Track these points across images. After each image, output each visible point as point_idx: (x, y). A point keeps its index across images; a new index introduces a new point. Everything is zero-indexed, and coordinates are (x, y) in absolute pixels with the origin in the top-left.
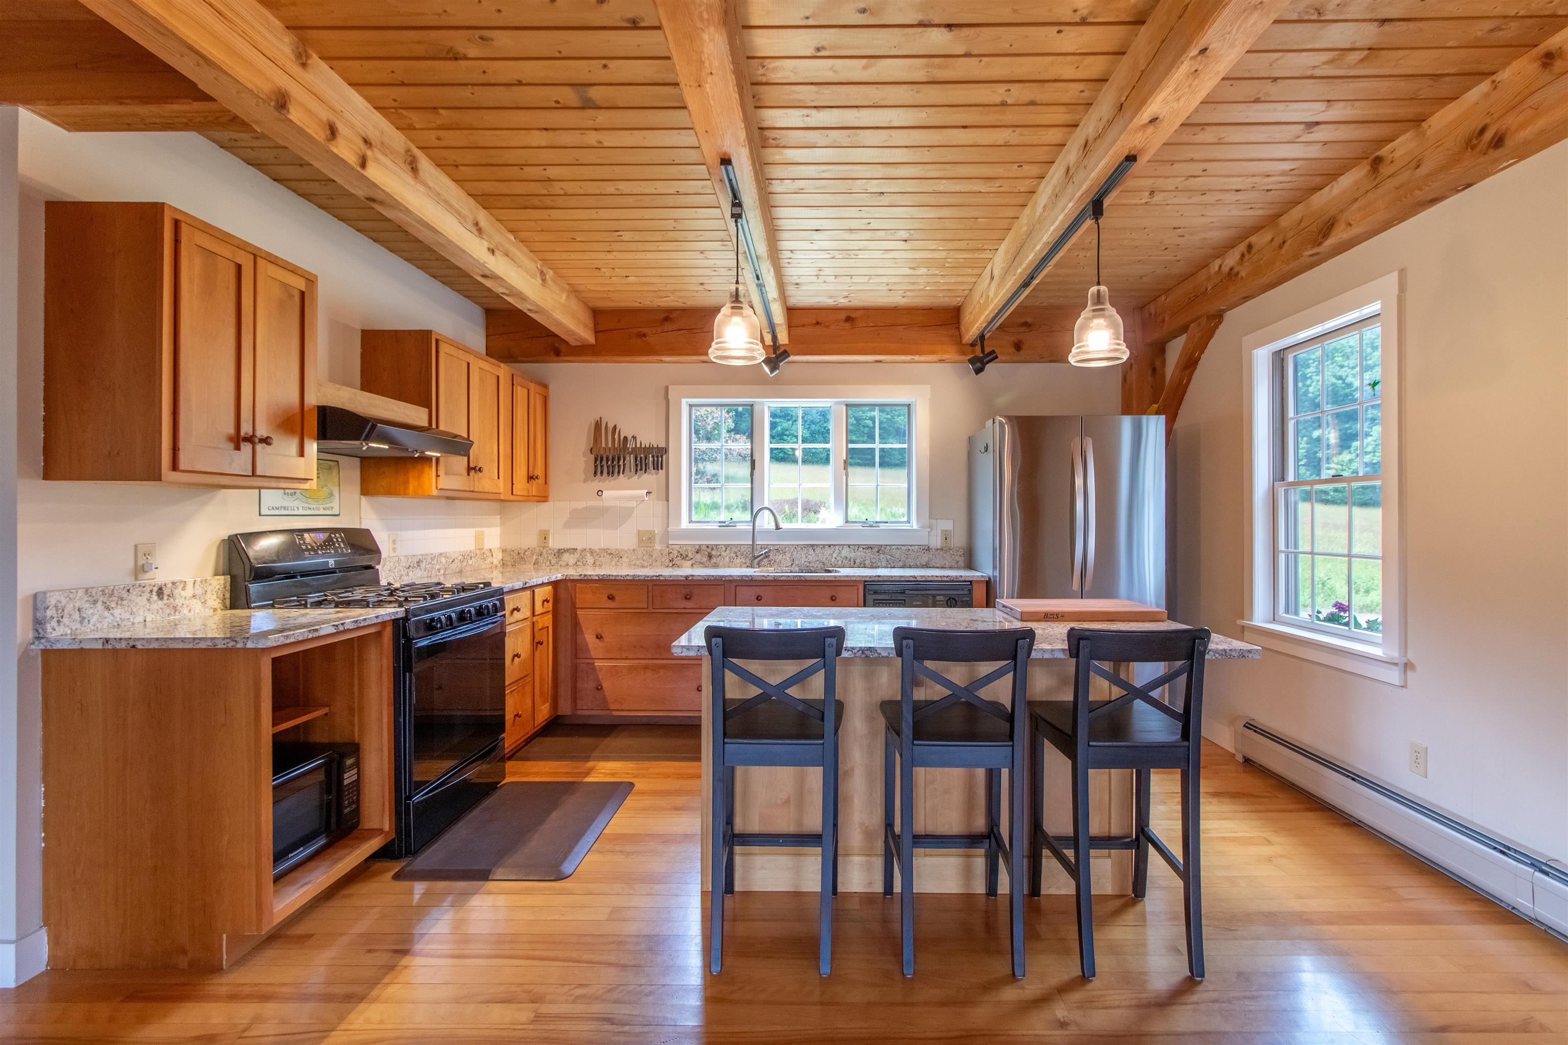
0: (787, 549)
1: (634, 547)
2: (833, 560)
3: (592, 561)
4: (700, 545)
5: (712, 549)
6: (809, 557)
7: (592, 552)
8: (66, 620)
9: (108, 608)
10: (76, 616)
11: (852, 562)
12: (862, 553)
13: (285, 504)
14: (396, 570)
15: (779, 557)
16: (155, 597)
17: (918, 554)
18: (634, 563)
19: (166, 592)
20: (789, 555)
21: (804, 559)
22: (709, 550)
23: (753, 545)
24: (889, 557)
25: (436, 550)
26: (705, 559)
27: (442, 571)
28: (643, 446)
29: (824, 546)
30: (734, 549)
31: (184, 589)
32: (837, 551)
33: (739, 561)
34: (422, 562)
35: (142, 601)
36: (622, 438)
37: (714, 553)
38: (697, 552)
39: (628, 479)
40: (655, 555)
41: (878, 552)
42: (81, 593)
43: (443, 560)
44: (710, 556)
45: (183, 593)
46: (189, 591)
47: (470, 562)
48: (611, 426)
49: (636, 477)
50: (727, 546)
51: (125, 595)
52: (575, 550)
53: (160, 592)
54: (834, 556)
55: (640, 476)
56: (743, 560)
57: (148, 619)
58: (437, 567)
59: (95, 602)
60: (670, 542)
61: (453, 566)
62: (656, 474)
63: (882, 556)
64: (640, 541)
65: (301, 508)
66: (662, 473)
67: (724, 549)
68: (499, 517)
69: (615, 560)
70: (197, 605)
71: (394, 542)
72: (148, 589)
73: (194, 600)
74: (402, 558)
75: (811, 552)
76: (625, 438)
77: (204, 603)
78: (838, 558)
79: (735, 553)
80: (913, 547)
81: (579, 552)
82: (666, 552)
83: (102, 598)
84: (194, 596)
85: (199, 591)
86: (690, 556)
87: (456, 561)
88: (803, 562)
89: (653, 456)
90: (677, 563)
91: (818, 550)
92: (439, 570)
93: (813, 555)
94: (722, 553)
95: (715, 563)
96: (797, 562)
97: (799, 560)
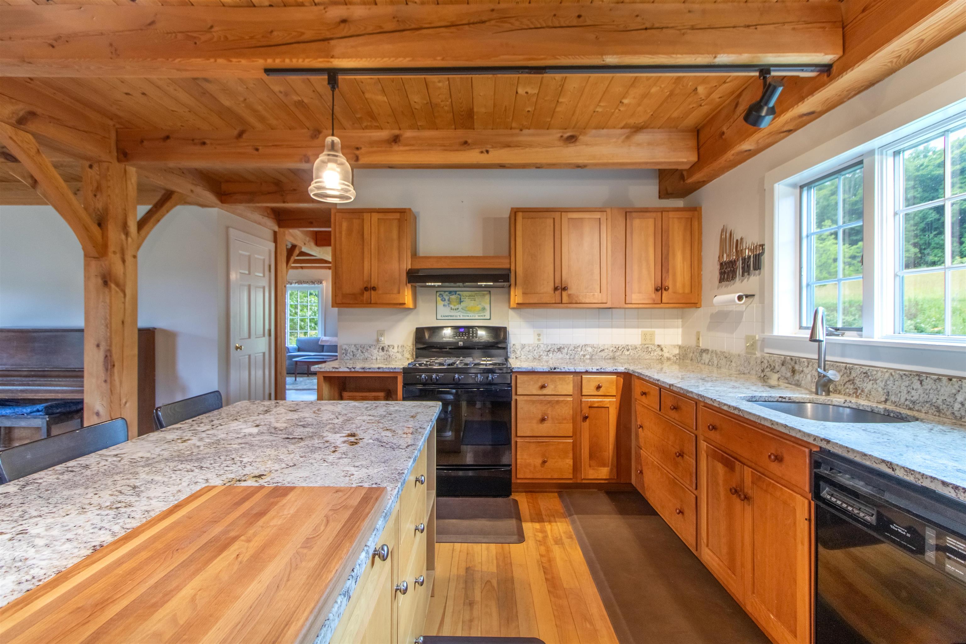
0: (879, 374)
1: (742, 352)
3: (716, 363)
4: (786, 356)
5: (796, 363)
6: (913, 392)
7: (717, 354)
8: (348, 354)
9: (362, 352)
10: (352, 353)
13: (452, 314)
14: (536, 352)
15: (868, 386)
16: (380, 350)
19: (385, 349)
20: (882, 385)
21: (904, 396)
22: (793, 363)
25: (582, 342)
26: (789, 374)
27: (588, 357)
28: (747, 247)
29: (939, 378)
31: (393, 348)
34: (564, 348)
35: (375, 351)
36: (735, 242)
37: (797, 367)
38: (783, 365)
39: (739, 281)
40: (753, 362)
42: (353, 346)
43: (590, 350)
44: (794, 371)
45: (393, 350)
46: (396, 350)
47: (627, 353)
48: (728, 232)
49: (746, 280)
50: (808, 361)
51: (369, 348)
53: (383, 349)
57: (378, 358)
58: (582, 353)
59: (358, 350)
60: (765, 350)
61: (602, 354)
62: (757, 275)
64: (746, 347)
65: (461, 316)
66: (761, 273)
67: (806, 364)
68: (681, 320)
69: (728, 364)
70: (399, 356)
71: (539, 335)
72: (378, 347)
73: (398, 354)
74: (542, 346)
75: (917, 385)
76: (737, 241)
77: (403, 355)
83: (360, 349)
84: (398, 352)
85: (400, 350)
86: (777, 367)
87: (606, 351)
88: (903, 400)
89: (754, 256)
90: (767, 374)
91: (929, 384)
92: (584, 356)
93: (920, 391)
94: (805, 369)
95: (798, 381)
96: (893, 398)
97: (896, 395)
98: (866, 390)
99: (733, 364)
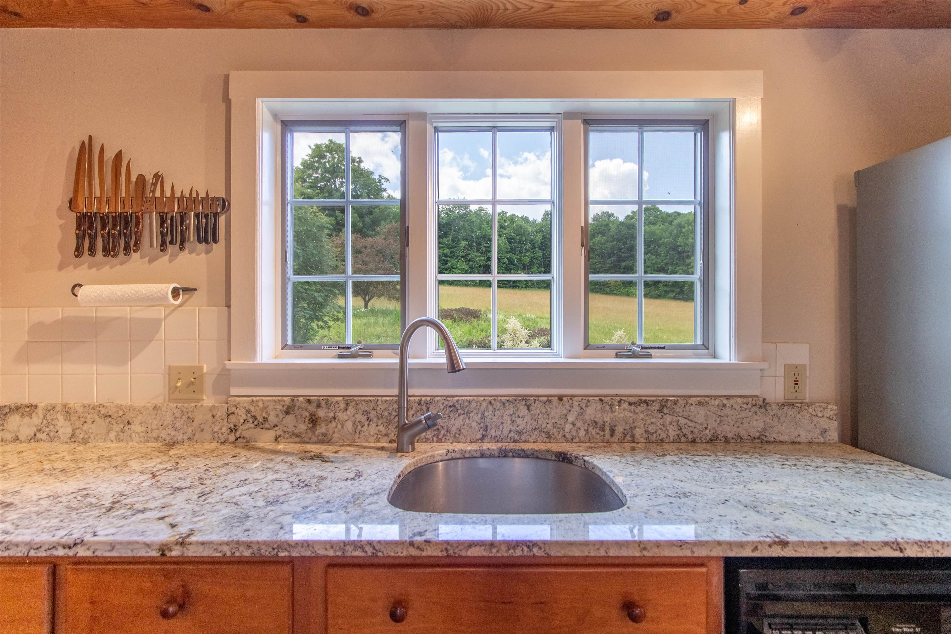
0: (474, 405)
1: (159, 401)
2: (568, 427)
3: (69, 430)
4: (294, 398)
5: (319, 406)
6: (519, 421)
7: (67, 412)
11: (607, 432)
12: (628, 414)
15: (457, 422)
17: (744, 414)
18: (155, 435)
20: (477, 418)
21: (507, 426)
22: (312, 408)
23: (400, 396)
24: (682, 421)
26: (302, 427)
28: (177, 194)
29: (549, 399)
30: (363, 407)
32: (576, 409)
33: (373, 429)
36: (133, 178)
37: (321, 413)
38: (287, 413)
39: (151, 261)
40: (199, 417)
41: (660, 411)
44: (314, 421)
48: (110, 155)
49: (167, 258)
50: (348, 400)
52: (33, 408)
54: (571, 418)
55: (173, 257)
56: (381, 428)
60: (234, 391)
62: (208, 252)
63: (668, 419)
64: (173, 389)
66: (218, 248)
67: (342, 405)
69: (117, 428)
75: (523, 411)
76: (141, 178)
78: (578, 424)
79: (366, 413)
80: (732, 401)
81: (40, 412)
82: (221, 413)
86: (272, 419)
88: (506, 432)
89: (197, 216)
90: (247, 434)
91: (537, 408)
93: (527, 418)
94: (340, 414)
95: (324, 435)
96: (493, 432)
97: (497, 427)
98: (454, 429)
99: (136, 427)
